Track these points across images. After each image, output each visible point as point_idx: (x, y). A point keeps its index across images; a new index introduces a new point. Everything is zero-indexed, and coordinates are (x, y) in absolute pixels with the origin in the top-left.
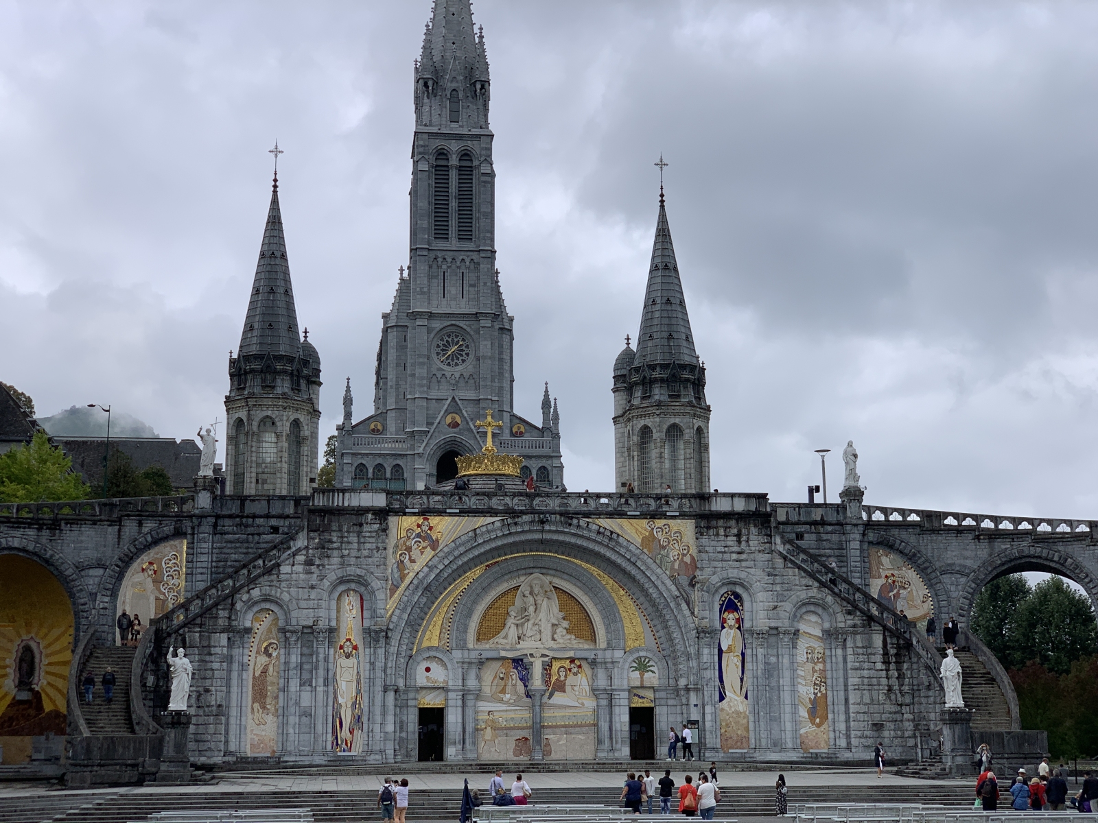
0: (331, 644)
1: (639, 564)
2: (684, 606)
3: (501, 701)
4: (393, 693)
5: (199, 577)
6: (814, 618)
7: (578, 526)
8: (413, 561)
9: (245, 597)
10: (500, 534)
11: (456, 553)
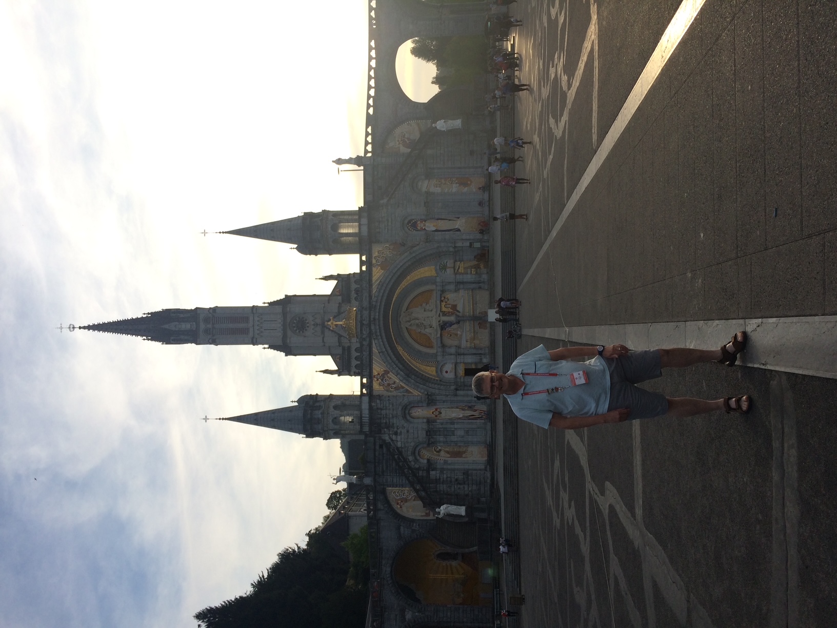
0: (435, 421)
1: (394, 272)
2: (415, 249)
3: (461, 335)
4: (458, 392)
5: (404, 481)
6: (420, 184)
7: (376, 301)
8: (395, 382)
9: (413, 463)
10: (380, 340)
11: (390, 361)
